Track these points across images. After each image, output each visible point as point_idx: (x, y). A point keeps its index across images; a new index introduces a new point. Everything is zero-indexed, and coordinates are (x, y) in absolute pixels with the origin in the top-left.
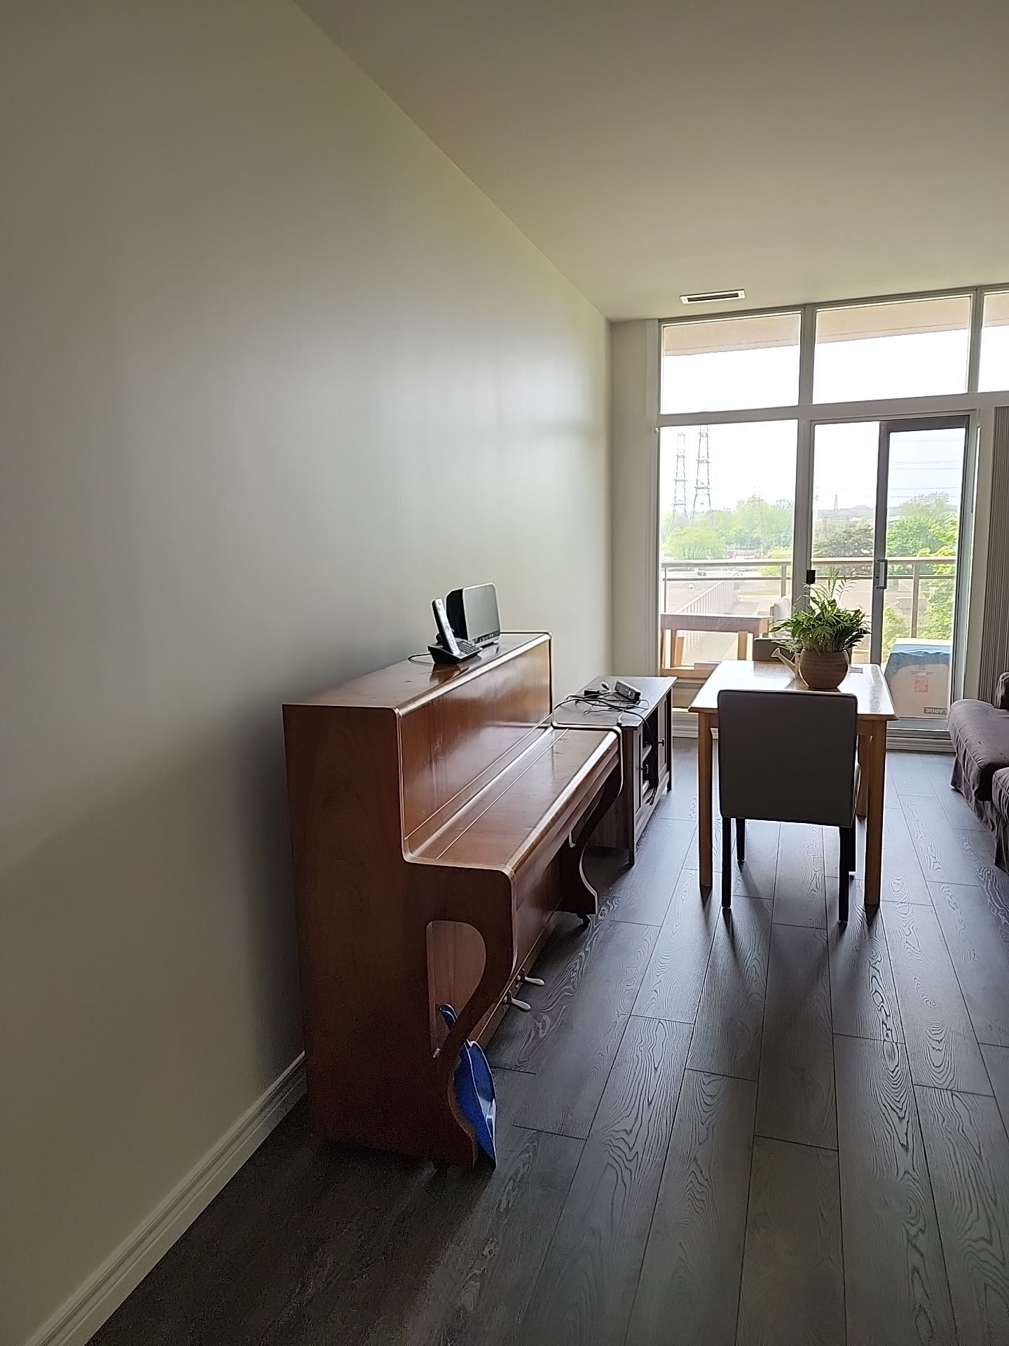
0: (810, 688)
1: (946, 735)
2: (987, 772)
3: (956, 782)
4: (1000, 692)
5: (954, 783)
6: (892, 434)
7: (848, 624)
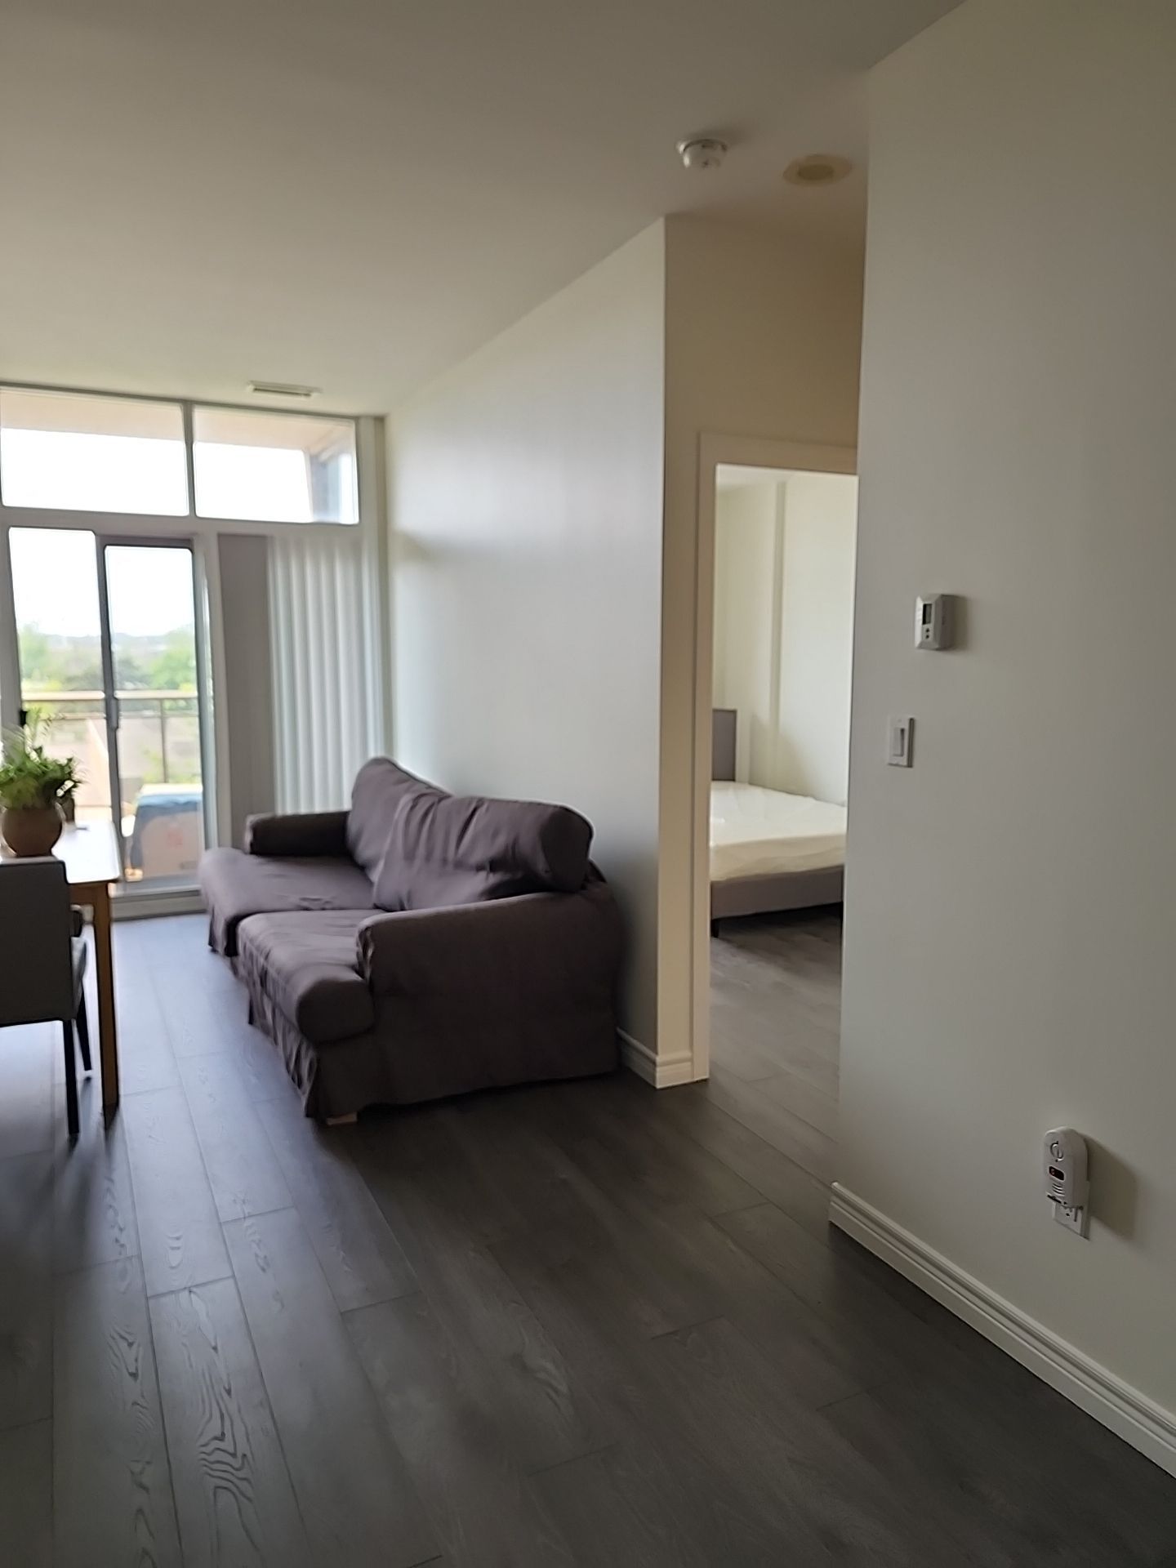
0: (18, 856)
1: (196, 893)
2: (232, 925)
3: (212, 942)
4: (248, 837)
5: (211, 944)
6: (108, 548)
7: (58, 774)
